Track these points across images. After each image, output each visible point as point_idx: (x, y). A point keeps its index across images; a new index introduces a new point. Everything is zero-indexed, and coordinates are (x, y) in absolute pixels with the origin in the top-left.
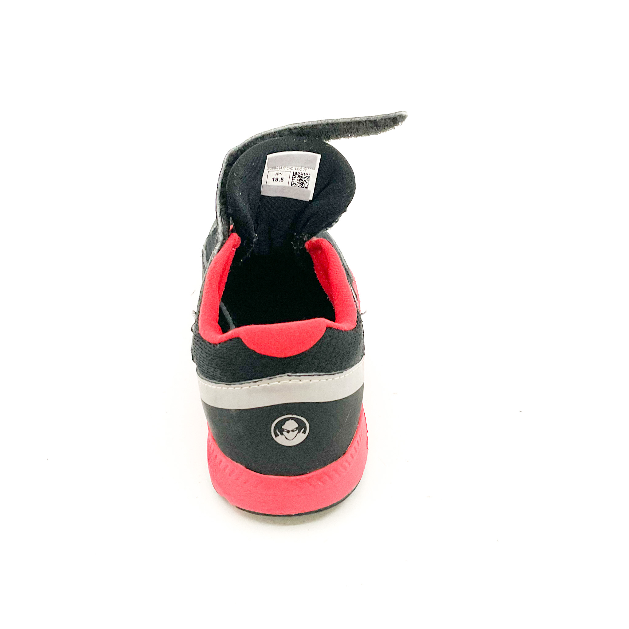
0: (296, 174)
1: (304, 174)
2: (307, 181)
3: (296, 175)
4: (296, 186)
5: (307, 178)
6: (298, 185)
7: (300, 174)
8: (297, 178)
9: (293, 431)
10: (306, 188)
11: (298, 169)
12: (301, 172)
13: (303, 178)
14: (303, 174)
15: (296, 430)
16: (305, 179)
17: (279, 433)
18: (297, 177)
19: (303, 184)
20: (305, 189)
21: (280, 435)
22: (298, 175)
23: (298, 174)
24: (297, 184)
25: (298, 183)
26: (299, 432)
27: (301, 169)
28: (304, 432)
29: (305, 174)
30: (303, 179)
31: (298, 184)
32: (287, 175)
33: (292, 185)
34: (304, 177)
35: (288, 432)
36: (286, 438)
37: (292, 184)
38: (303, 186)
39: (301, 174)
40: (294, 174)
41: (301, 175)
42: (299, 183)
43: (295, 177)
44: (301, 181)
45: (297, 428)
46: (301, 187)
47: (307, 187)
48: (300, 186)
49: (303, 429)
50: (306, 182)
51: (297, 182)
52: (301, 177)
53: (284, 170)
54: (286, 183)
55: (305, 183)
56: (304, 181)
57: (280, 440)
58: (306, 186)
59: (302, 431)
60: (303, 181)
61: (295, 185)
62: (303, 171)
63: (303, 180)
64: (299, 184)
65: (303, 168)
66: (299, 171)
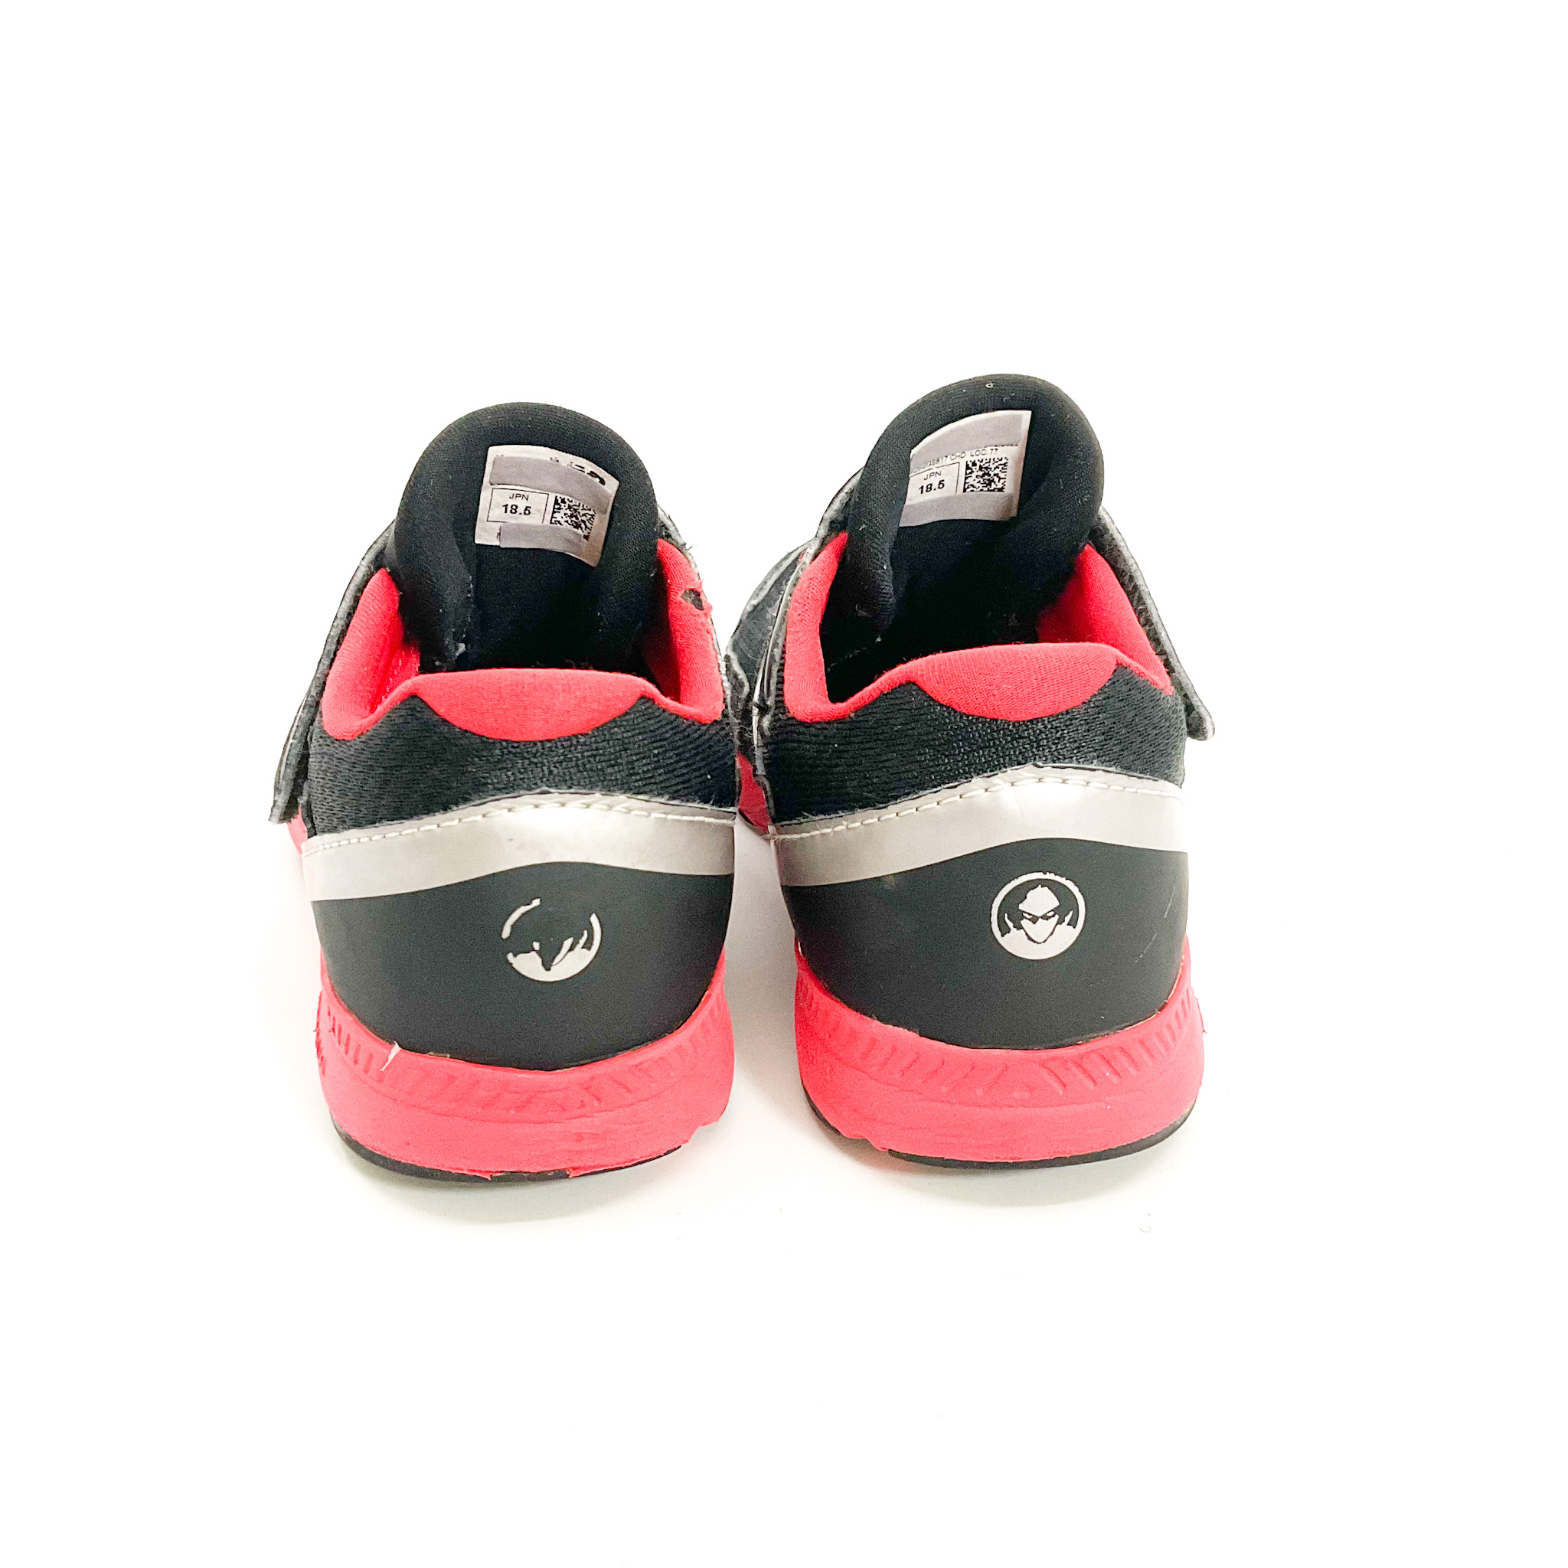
0: (974, 464)
1: (992, 460)
2: (1002, 475)
3: (974, 468)
4: (975, 489)
5: (1001, 467)
6: (981, 488)
7: (982, 464)
8: (977, 472)
9: (1045, 917)
10: (1001, 490)
11: (978, 453)
12: (984, 457)
13: (991, 468)
14: (990, 462)
15: (1053, 916)
16: (997, 471)
17: (1010, 924)
18: (975, 471)
19: (993, 484)
20: (997, 493)
21: (1014, 930)
22: (978, 467)
23: (978, 463)
24: (977, 485)
25: (979, 482)
26: (1060, 922)
27: (983, 452)
28: (1073, 923)
29: (996, 460)
30: (990, 472)
31: (979, 484)
32: (952, 473)
33: (965, 490)
34: (993, 467)
35: (1034, 920)
36: (1030, 938)
37: (966, 487)
38: (992, 488)
39: (984, 461)
40: (967, 466)
41: (987, 465)
42: (982, 482)
43: (972, 472)
44: (986, 477)
45: (1055, 911)
46: (989, 490)
47: (1003, 488)
48: (986, 489)
49: (1071, 913)
50: (998, 477)
51: (977, 480)
52: (987, 468)
53: (944, 463)
54: (952, 488)
55: (996, 479)
56: (995, 475)
57: (1014, 943)
58: (1000, 486)
59: (1067, 919)
60: (992, 475)
61: (972, 488)
62: (989, 454)
63: (992, 473)
64: (981, 486)
65: (988, 449)
66: (980, 457)
